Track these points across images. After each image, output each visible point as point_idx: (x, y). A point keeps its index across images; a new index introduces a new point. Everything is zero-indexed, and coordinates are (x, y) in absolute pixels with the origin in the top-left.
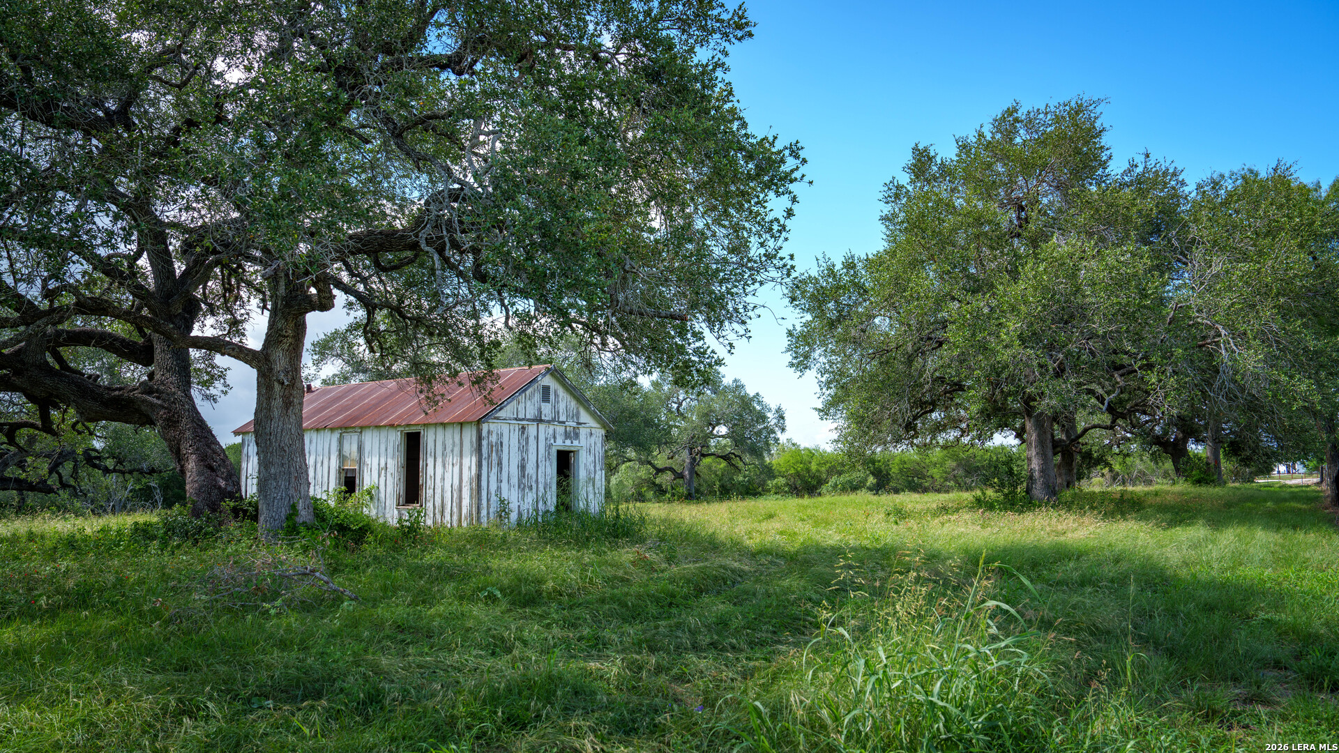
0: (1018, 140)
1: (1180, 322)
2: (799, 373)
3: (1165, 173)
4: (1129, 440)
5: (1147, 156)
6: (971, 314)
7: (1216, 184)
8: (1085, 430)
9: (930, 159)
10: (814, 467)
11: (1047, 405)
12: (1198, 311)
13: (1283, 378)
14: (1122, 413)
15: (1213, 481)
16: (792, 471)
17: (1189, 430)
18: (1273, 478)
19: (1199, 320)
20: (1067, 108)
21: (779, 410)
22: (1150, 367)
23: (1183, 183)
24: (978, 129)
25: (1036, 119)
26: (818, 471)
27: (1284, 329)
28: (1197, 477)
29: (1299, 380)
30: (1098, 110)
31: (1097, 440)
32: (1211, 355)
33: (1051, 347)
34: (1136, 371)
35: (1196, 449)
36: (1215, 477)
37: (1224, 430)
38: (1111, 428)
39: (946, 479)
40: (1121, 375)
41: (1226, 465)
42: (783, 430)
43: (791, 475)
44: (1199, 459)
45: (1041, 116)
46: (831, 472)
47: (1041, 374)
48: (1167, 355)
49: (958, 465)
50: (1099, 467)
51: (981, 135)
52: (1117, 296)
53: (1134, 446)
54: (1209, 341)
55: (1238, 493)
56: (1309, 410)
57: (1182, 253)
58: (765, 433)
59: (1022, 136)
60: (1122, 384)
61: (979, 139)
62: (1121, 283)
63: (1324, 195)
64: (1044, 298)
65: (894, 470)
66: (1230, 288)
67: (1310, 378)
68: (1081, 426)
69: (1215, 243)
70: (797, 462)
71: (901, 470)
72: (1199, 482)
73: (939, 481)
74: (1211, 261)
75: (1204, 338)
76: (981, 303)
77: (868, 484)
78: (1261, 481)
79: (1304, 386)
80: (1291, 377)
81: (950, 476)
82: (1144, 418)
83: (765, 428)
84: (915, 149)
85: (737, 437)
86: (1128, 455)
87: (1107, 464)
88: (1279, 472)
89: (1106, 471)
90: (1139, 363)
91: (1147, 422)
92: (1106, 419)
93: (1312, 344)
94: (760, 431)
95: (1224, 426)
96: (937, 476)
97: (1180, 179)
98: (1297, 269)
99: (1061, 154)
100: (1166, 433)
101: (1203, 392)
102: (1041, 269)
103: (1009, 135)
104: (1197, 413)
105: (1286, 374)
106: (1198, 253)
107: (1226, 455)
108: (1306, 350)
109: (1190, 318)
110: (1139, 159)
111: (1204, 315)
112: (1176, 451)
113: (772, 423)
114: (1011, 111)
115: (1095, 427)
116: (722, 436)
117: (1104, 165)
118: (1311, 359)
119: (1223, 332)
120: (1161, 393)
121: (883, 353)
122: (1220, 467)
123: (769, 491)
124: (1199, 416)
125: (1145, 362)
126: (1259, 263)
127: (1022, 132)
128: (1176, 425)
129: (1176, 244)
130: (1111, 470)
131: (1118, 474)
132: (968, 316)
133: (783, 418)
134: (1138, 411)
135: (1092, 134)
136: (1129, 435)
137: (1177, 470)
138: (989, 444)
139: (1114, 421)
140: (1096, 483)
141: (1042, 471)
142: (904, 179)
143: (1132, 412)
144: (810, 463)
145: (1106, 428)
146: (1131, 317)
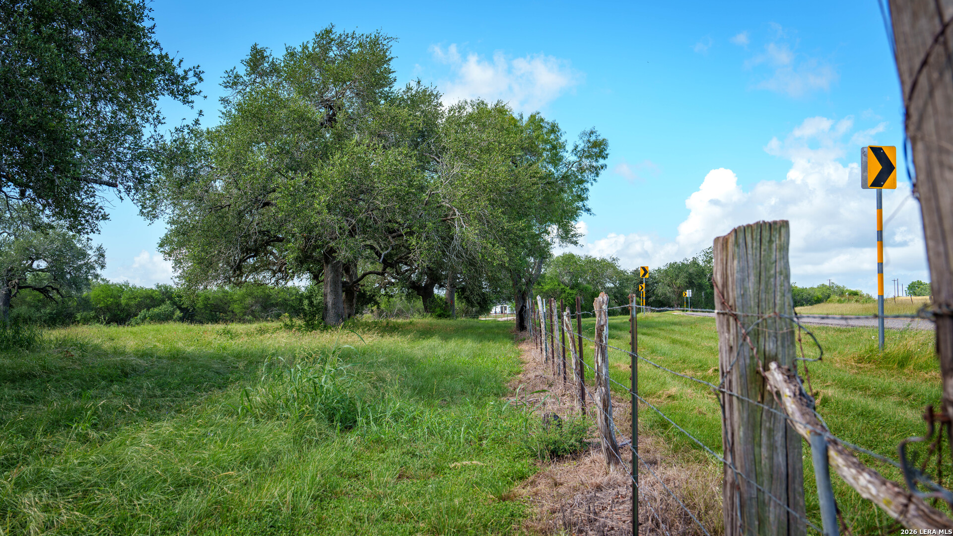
0: (331, 54)
1: (433, 205)
2: (149, 221)
3: (431, 94)
4: (393, 284)
5: (419, 82)
6: (293, 187)
7: (461, 108)
8: (364, 275)
9: (263, 58)
10: (123, 301)
11: (343, 255)
12: (443, 198)
13: (490, 245)
14: (390, 264)
15: (449, 316)
16: (101, 305)
17: (435, 279)
18: (491, 317)
19: (444, 204)
20: (368, 39)
21: (99, 249)
22: (411, 233)
23: (441, 104)
24: (305, 44)
25: (345, 41)
26: (127, 305)
27: (492, 214)
28: (439, 313)
29: (498, 247)
30: (390, 44)
31: (372, 283)
32: (449, 228)
33: (346, 214)
34: (402, 235)
35: (440, 292)
36: (451, 313)
37: (459, 278)
38: (382, 274)
39: (245, 314)
40: (393, 237)
41: (458, 305)
42: (103, 267)
43: (101, 308)
44: (441, 299)
45: (349, 39)
46: (139, 306)
47: (341, 234)
48: (423, 227)
49: (256, 302)
50: (369, 305)
51: (305, 47)
52: (394, 184)
53: (396, 290)
54: (449, 218)
55: (464, 324)
56: (502, 266)
57: (436, 155)
58: (84, 269)
59: (334, 52)
60: (393, 243)
61: (303, 50)
62: (396, 174)
63: (524, 123)
64: (346, 180)
65: (200, 305)
66: (463, 186)
67: (504, 246)
68: (360, 272)
69: (456, 153)
70: (108, 296)
71: (206, 306)
72: (440, 316)
73: (240, 315)
74: (453, 164)
75: (446, 216)
76: (300, 179)
77: (175, 317)
78: (482, 318)
79: (500, 251)
80: (493, 245)
81: (248, 311)
82: (405, 268)
83: (85, 264)
84: (254, 48)
85: (57, 271)
86: (392, 296)
87: (377, 303)
88: (496, 312)
89: (375, 308)
90: (405, 230)
91: (407, 271)
92: (379, 267)
93: (506, 226)
94: (80, 267)
95: (459, 276)
96: (237, 311)
97: (439, 102)
98: (501, 176)
99: (362, 73)
100: (419, 280)
101: (443, 252)
102: (345, 159)
103: (326, 49)
104: (441, 265)
105: (491, 243)
106: (446, 157)
107: (459, 298)
108: (503, 228)
109: (438, 202)
110: (414, 85)
111: (447, 201)
112: (425, 293)
113: (92, 260)
114: (328, 32)
115: (370, 273)
116: (42, 270)
117: (390, 84)
118: (505, 235)
119: (457, 213)
120: (418, 252)
121: (216, 208)
122: (454, 306)
123: (78, 322)
124: (441, 268)
125: (409, 230)
126: (480, 169)
127: (334, 48)
128: (426, 273)
129: (433, 148)
130: (378, 308)
131: (383, 311)
132: (291, 189)
133: (103, 256)
134: (401, 262)
135: (383, 60)
136: (393, 281)
137: (426, 308)
138: (290, 284)
139: (384, 269)
140: (368, 316)
141: (333, 304)
142: (242, 70)
143: (397, 262)
144: (120, 297)
145: (378, 274)
146: (400, 198)
